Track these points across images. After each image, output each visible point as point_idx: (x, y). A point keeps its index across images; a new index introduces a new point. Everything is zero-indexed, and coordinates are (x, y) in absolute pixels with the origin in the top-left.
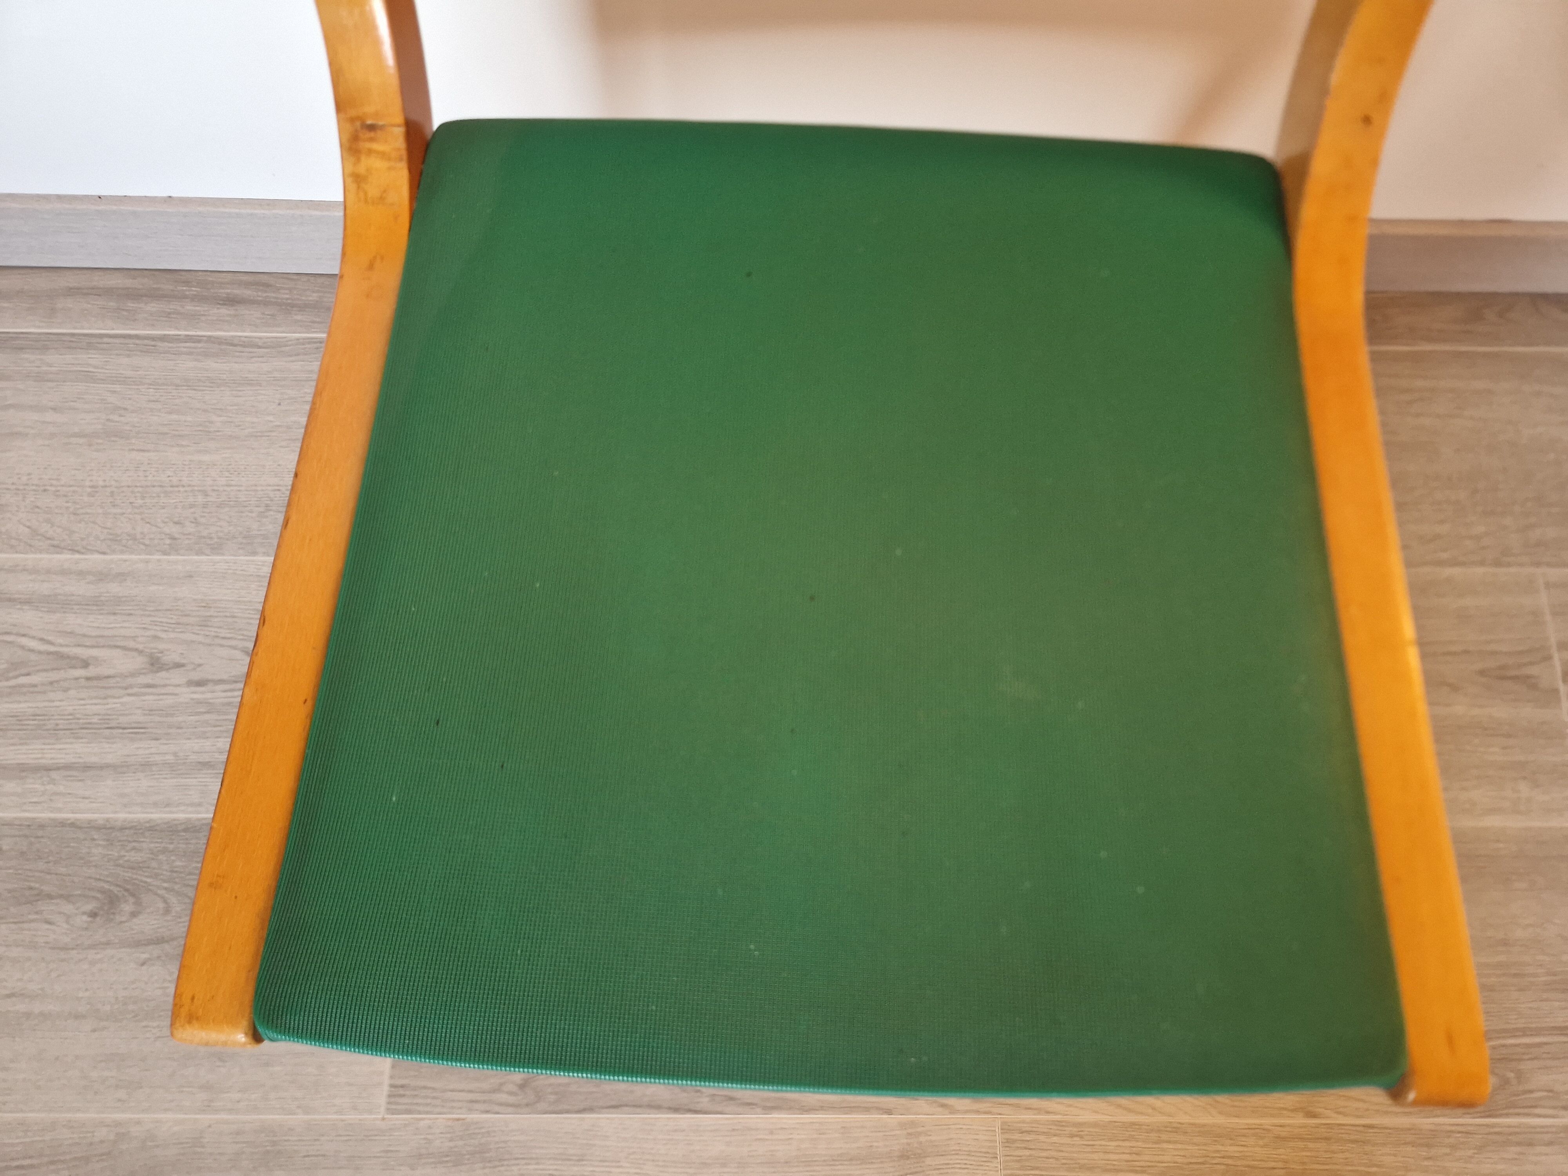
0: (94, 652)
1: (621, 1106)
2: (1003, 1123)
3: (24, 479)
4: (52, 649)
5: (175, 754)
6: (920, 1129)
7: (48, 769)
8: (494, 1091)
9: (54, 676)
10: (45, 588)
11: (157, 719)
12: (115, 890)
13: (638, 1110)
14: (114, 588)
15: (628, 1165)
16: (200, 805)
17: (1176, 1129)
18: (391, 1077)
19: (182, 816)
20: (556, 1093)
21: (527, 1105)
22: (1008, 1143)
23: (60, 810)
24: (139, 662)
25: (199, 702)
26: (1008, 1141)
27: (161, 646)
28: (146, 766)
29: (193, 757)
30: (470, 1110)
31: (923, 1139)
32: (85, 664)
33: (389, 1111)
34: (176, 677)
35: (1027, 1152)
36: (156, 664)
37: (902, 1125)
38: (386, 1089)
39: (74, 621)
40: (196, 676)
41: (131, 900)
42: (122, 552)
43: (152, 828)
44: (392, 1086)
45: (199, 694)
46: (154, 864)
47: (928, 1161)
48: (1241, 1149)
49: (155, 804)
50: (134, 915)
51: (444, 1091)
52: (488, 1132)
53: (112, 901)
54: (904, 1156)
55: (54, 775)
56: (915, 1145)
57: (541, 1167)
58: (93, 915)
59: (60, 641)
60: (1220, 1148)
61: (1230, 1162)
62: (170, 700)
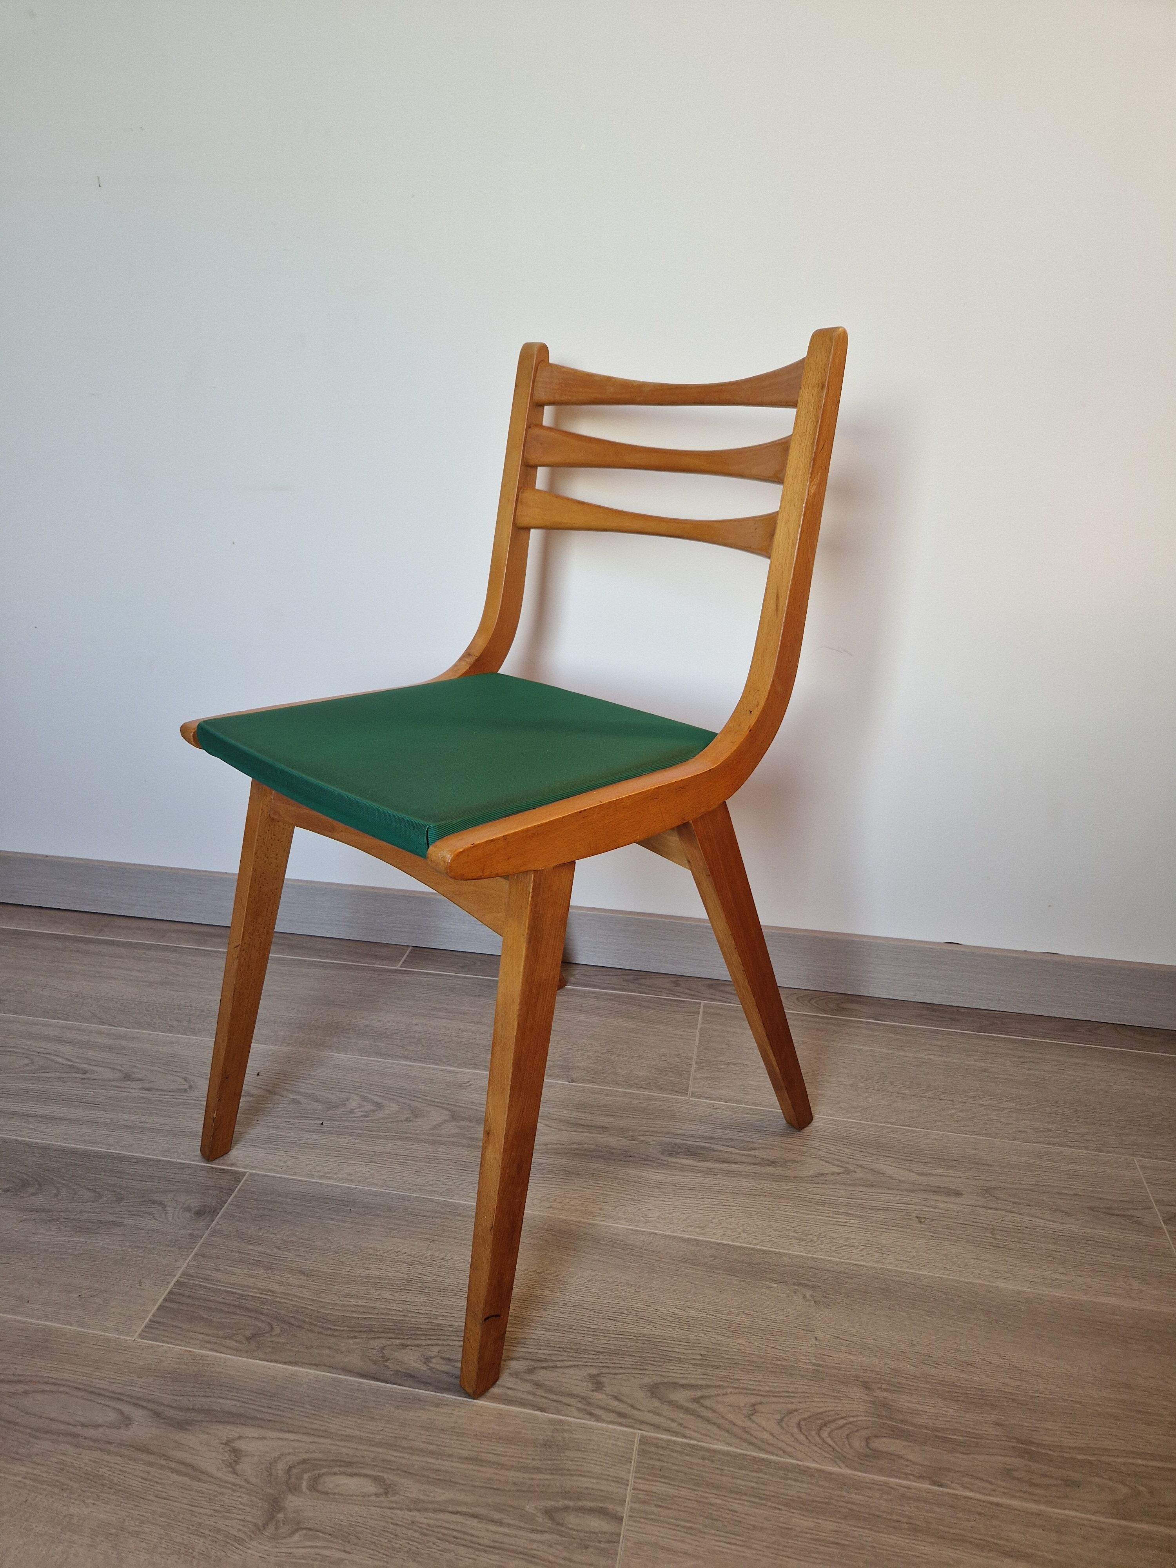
0: (92, 1068)
1: (320, 1365)
2: (642, 1436)
3: (103, 994)
4: (70, 1063)
5: (112, 1119)
6: (566, 1428)
7: (29, 1116)
8: (225, 1338)
9: (63, 1075)
10: (85, 1038)
11: (112, 1102)
12: (30, 1179)
13: (333, 1370)
14: (124, 1043)
15: (309, 1407)
16: (112, 1145)
17: (805, 1471)
18: (154, 1315)
19: (96, 1149)
20: (273, 1348)
21: (247, 1352)
22: (642, 1453)
23: (23, 1136)
24: (118, 1075)
25: (143, 1098)
26: (644, 1451)
27: (136, 1070)
28: (91, 1122)
29: (123, 1122)
30: (202, 1347)
31: (566, 1435)
32: (85, 1072)
33: (141, 1336)
34: (135, 1085)
35: (658, 1463)
36: (127, 1077)
37: (550, 1421)
38: (146, 1321)
39: (90, 1054)
40: (147, 1086)
41: (37, 1186)
42: (139, 1029)
43: (74, 1153)
44: (150, 1320)
45: (145, 1094)
46: (63, 1170)
47: (568, 1453)
48: (867, 1499)
49: (85, 1141)
50: (33, 1194)
51: (188, 1331)
52: (209, 1364)
53: (25, 1184)
54: (546, 1445)
55: (30, 1119)
56: (560, 1438)
57: (239, 1395)
58: (7, 1190)
59: (78, 1061)
60: (844, 1494)
61: (854, 1507)
62: (126, 1094)
